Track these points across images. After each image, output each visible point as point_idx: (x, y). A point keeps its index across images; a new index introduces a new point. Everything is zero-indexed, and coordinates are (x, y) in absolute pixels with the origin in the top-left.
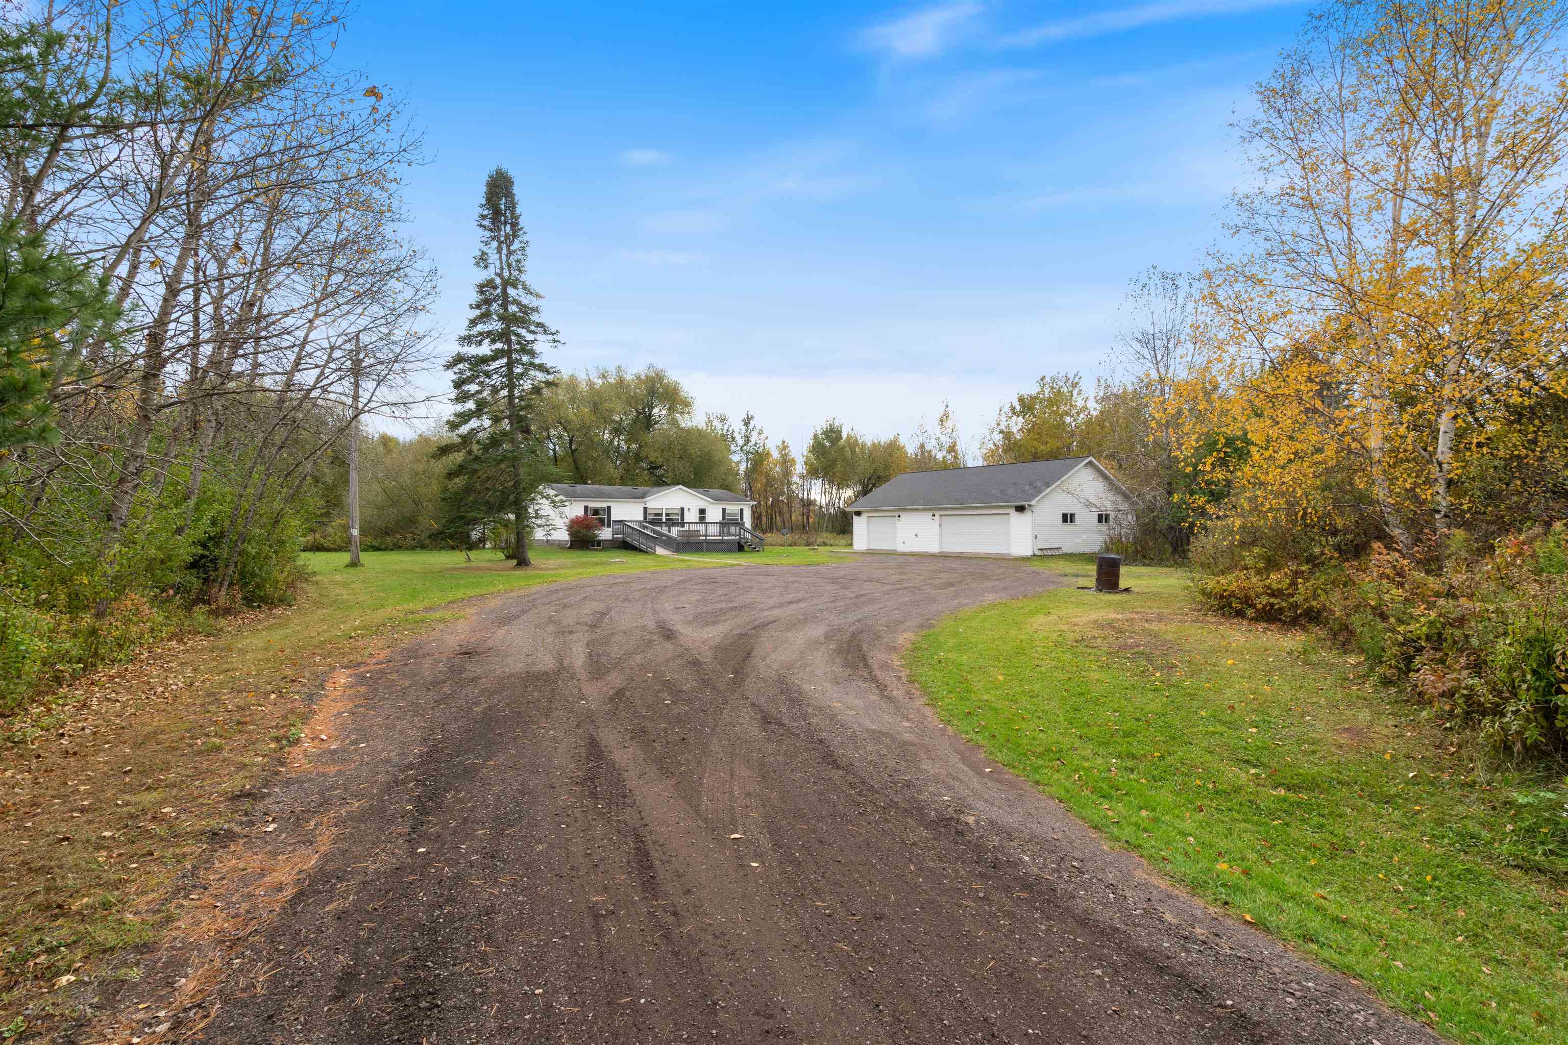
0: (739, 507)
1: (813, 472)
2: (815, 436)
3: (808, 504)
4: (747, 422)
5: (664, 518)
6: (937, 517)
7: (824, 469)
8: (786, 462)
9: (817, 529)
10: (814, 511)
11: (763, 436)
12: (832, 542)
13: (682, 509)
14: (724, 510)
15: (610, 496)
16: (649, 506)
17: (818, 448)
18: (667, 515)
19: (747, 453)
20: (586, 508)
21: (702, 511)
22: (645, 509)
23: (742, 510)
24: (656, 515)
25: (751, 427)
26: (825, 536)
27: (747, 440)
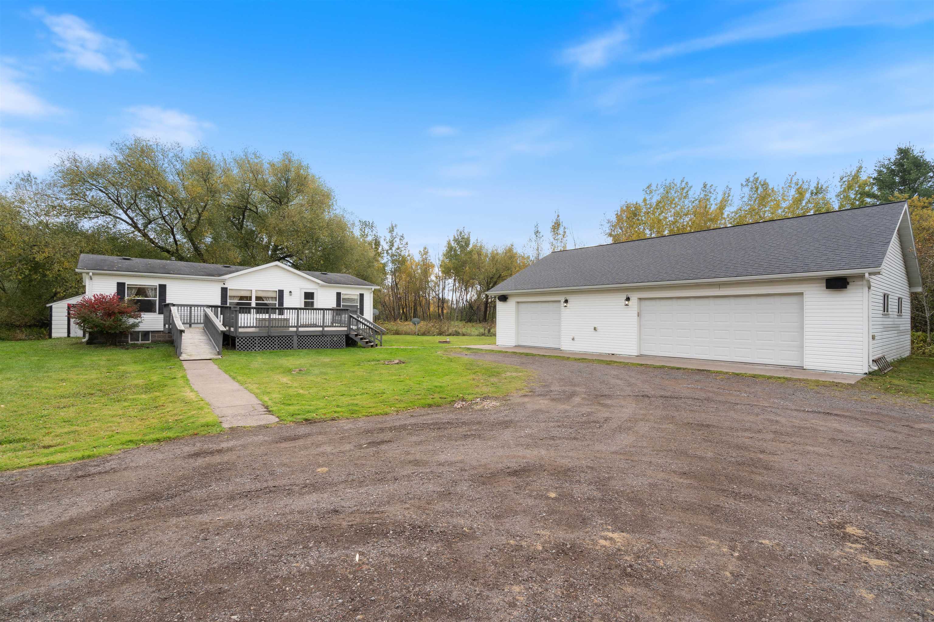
0: (358, 292)
1: (447, 271)
2: (449, 243)
3: (442, 302)
4: (392, 230)
5: (253, 303)
6: (634, 301)
7: (455, 269)
8: (426, 268)
9: (450, 318)
10: (448, 307)
11: (404, 242)
12: (464, 330)
13: (281, 293)
14: (339, 294)
15: (167, 271)
16: (230, 285)
17: (450, 253)
18: (258, 298)
19: (393, 255)
20: (121, 286)
21: (309, 296)
22: (224, 291)
23: (362, 296)
24: (241, 298)
25: (394, 234)
26: (457, 325)
27: (392, 244)
